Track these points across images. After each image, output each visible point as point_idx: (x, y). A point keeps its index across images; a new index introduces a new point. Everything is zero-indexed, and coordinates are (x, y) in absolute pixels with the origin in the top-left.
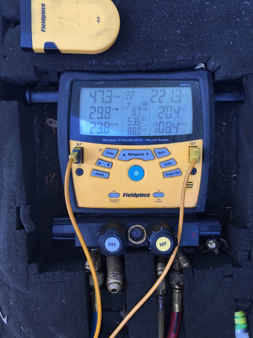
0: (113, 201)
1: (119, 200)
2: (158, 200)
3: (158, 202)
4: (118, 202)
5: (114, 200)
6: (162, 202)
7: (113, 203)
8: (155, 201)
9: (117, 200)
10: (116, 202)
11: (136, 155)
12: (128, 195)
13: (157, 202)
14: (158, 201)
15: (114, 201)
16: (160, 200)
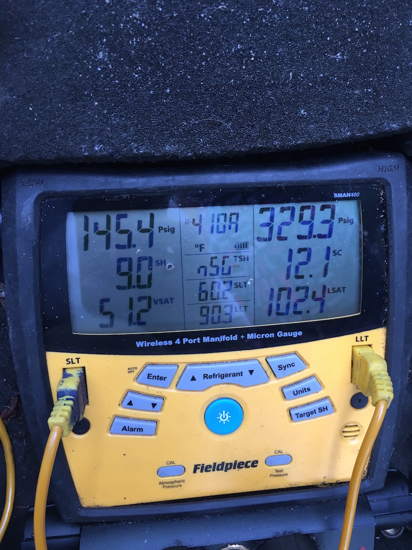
0: (170, 485)
1: (183, 481)
2: (278, 471)
3: (278, 476)
4: (181, 486)
5: (171, 482)
6: (287, 475)
7: (170, 489)
8: (271, 475)
9: (179, 482)
10: (177, 486)
11: (222, 376)
12: (206, 469)
13: (275, 476)
14: (277, 473)
15: (172, 485)
16: (281, 471)
